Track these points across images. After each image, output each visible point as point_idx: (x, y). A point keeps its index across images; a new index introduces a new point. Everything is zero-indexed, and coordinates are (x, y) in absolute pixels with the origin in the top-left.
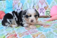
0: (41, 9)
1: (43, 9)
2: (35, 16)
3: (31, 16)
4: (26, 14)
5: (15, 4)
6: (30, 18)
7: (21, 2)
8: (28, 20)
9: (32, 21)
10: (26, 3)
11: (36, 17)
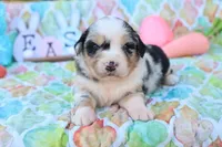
3: (106, 46)
4: (88, 39)
5: (12, 17)
6: (105, 52)
7: (33, 9)
10: (51, 13)
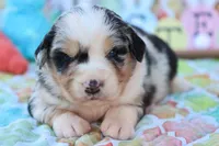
0: (197, 15)
1: (209, 15)
2: (114, 56)
4: (55, 46)
8: (68, 85)
9: (94, 89)
11: (121, 61)
